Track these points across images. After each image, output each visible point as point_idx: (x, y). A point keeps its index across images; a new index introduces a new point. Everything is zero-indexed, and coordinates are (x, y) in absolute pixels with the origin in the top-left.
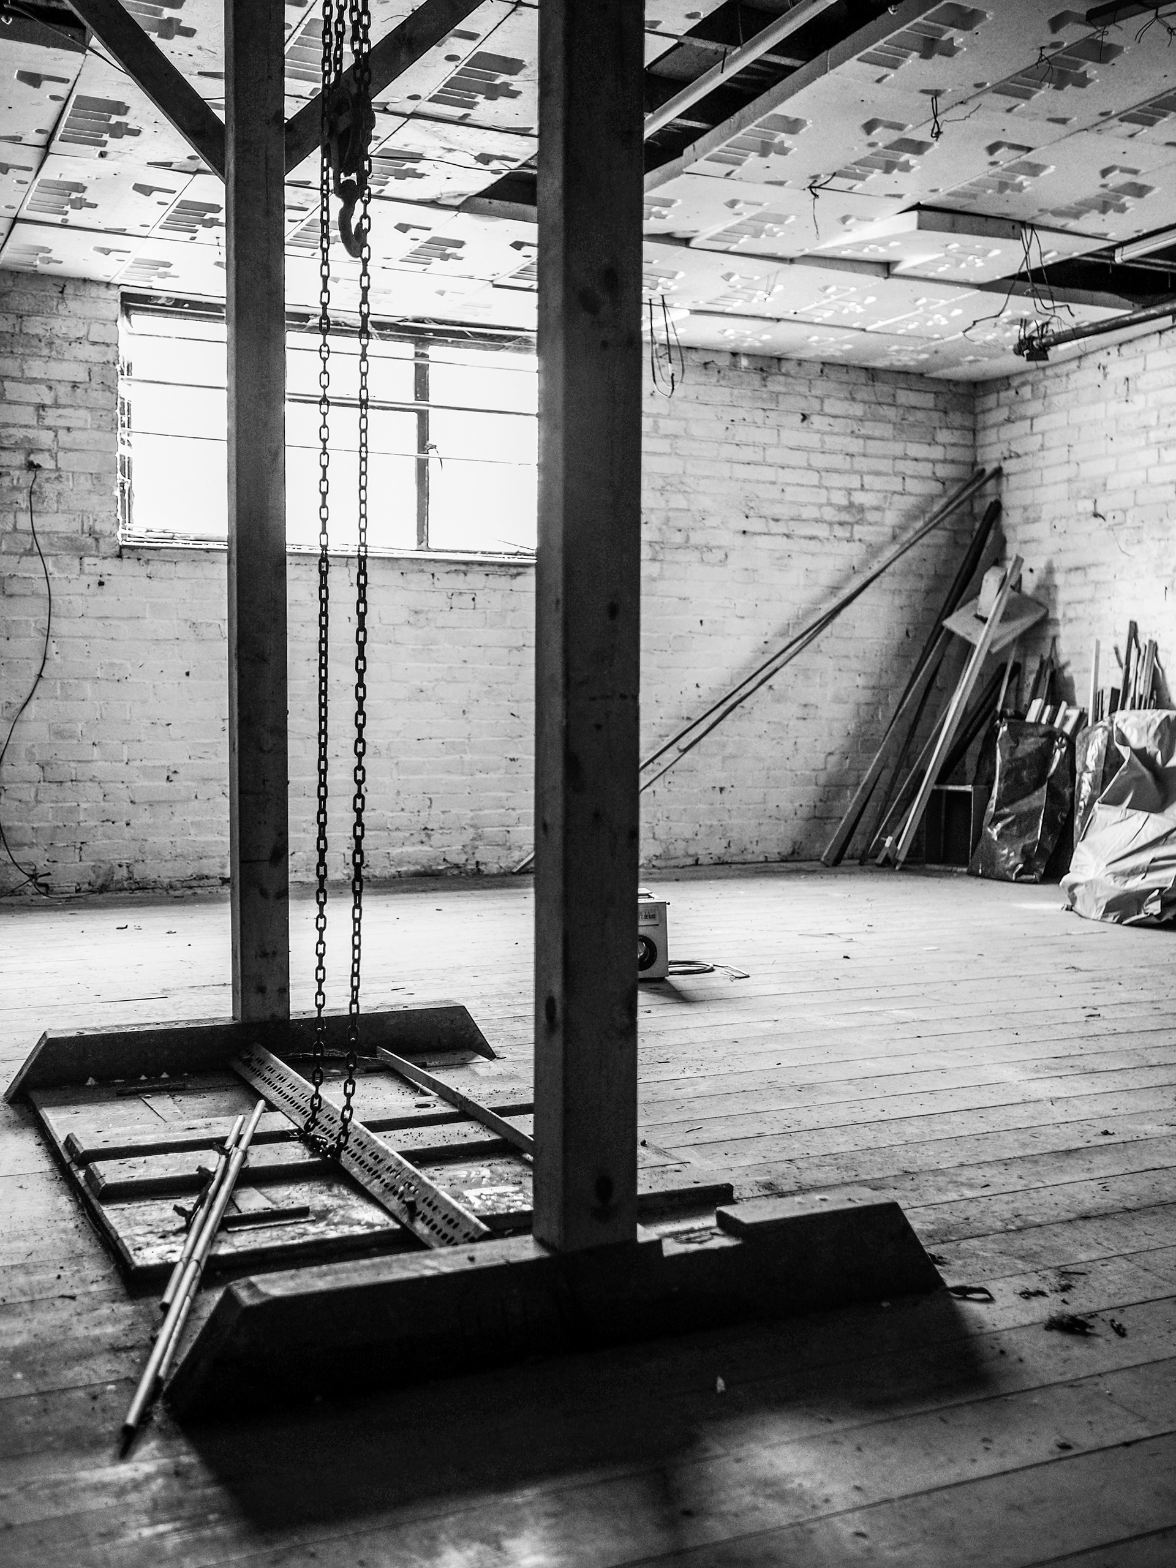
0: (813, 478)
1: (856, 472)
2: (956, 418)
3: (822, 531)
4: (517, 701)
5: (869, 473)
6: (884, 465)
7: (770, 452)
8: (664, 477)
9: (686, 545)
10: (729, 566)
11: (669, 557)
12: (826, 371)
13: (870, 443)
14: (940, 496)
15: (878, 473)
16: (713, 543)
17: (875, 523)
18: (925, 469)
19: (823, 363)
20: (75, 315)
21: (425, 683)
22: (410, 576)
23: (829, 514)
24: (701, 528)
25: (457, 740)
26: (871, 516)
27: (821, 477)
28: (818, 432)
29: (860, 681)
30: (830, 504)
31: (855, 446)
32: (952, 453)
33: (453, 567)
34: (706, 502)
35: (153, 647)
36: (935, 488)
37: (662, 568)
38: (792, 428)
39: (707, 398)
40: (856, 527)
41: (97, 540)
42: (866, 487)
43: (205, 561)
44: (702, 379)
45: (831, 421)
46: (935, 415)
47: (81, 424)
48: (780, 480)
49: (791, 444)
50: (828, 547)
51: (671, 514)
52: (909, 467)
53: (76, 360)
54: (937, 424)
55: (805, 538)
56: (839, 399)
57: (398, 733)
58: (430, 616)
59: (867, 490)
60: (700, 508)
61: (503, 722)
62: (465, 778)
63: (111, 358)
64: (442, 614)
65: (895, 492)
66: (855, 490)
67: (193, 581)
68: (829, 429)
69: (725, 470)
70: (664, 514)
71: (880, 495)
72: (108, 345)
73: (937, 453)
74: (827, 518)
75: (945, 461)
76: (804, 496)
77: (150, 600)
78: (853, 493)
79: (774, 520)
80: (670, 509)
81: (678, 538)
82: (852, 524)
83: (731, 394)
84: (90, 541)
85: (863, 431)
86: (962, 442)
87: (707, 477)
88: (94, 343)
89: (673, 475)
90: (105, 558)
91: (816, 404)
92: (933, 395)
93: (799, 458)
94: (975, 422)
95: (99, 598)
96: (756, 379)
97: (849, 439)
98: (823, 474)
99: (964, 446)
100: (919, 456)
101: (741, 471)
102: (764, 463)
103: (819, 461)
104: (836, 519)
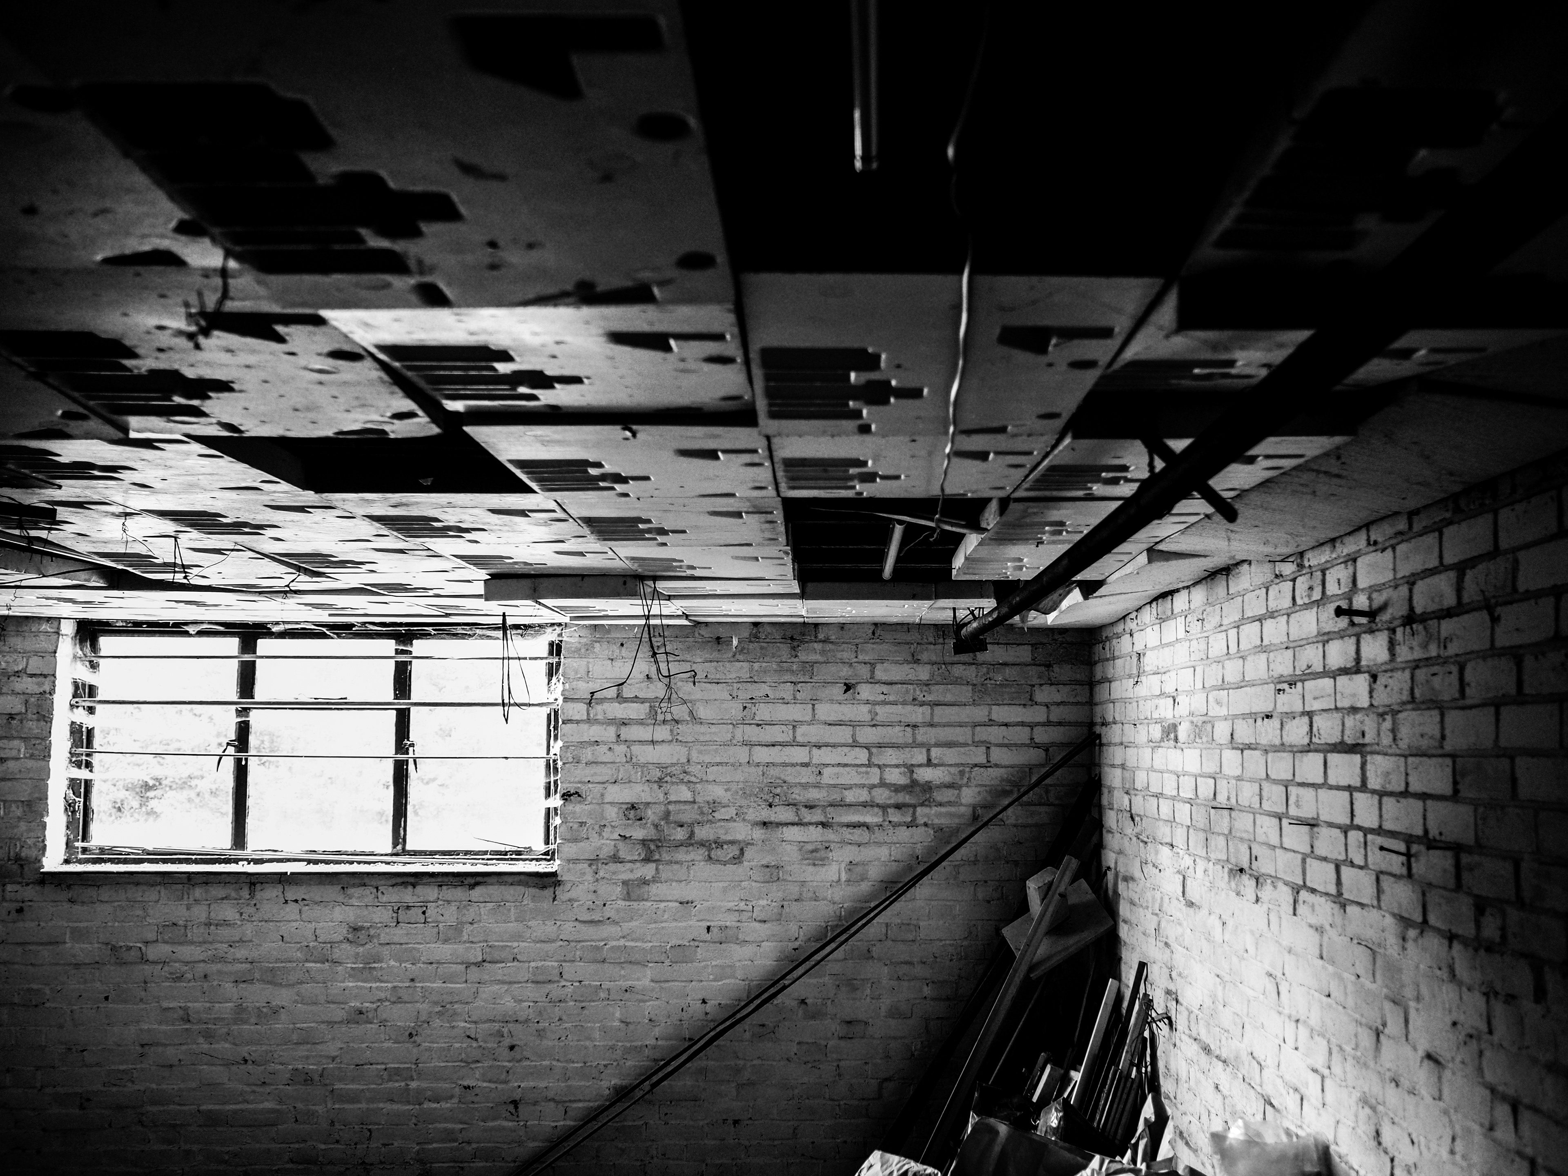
0: (862, 756)
1: (921, 745)
2: (1062, 672)
3: (871, 817)
4: (475, 1022)
5: (937, 745)
6: (960, 734)
7: (800, 731)
8: (662, 767)
9: (690, 842)
10: (745, 863)
11: (666, 857)
12: (878, 633)
13: (938, 710)
14: (1042, 765)
15: (950, 745)
16: (724, 838)
17: (949, 803)
18: (1021, 735)
19: (876, 624)
20: (16, 651)
21: (367, 1005)
22: (351, 891)
23: (882, 796)
24: (710, 822)
25: (402, 1066)
26: (939, 796)
27: (871, 754)
28: (867, 702)
29: (927, 991)
30: (883, 784)
31: (919, 714)
32: (1057, 714)
33: (399, 880)
34: (718, 792)
35: (73, 972)
36: (1034, 756)
37: (657, 869)
38: (832, 701)
39: (718, 676)
40: (919, 809)
41: (22, 866)
42: (935, 761)
43: (129, 883)
44: (715, 655)
45: (885, 689)
46: (1033, 671)
47: (14, 753)
48: (815, 761)
49: (833, 718)
50: (879, 835)
51: (671, 807)
52: (994, 734)
53: (14, 693)
54: (1035, 681)
55: (848, 826)
56: (896, 662)
57: (334, 1059)
58: (372, 932)
59: (936, 765)
60: (710, 799)
61: (457, 1045)
62: (411, 1107)
63: (47, 688)
64: (387, 930)
65: (976, 765)
66: (920, 766)
67: (116, 904)
68: (882, 697)
69: (742, 754)
70: (663, 808)
71: (953, 770)
72: (45, 676)
73: (1038, 714)
74: (879, 800)
75: (1048, 723)
76: (849, 777)
77: (70, 924)
78: (916, 770)
79: (806, 807)
80: (670, 803)
81: (680, 834)
82: (914, 807)
83: (751, 670)
84: (15, 867)
85: (929, 698)
86: (1072, 700)
87: (718, 764)
88: (32, 676)
89: (673, 765)
90: (27, 885)
91: (864, 671)
92: (1030, 647)
93: (843, 734)
94: (1092, 674)
95: (20, 924)
96: (784, 650)
97: (909, 708)
98: (874, 750)
99: (1077, 703)
100: (1013, 719)
101: (762, 755)
102: (794, 743)
103: (867, 735)
104: (892, 801)
